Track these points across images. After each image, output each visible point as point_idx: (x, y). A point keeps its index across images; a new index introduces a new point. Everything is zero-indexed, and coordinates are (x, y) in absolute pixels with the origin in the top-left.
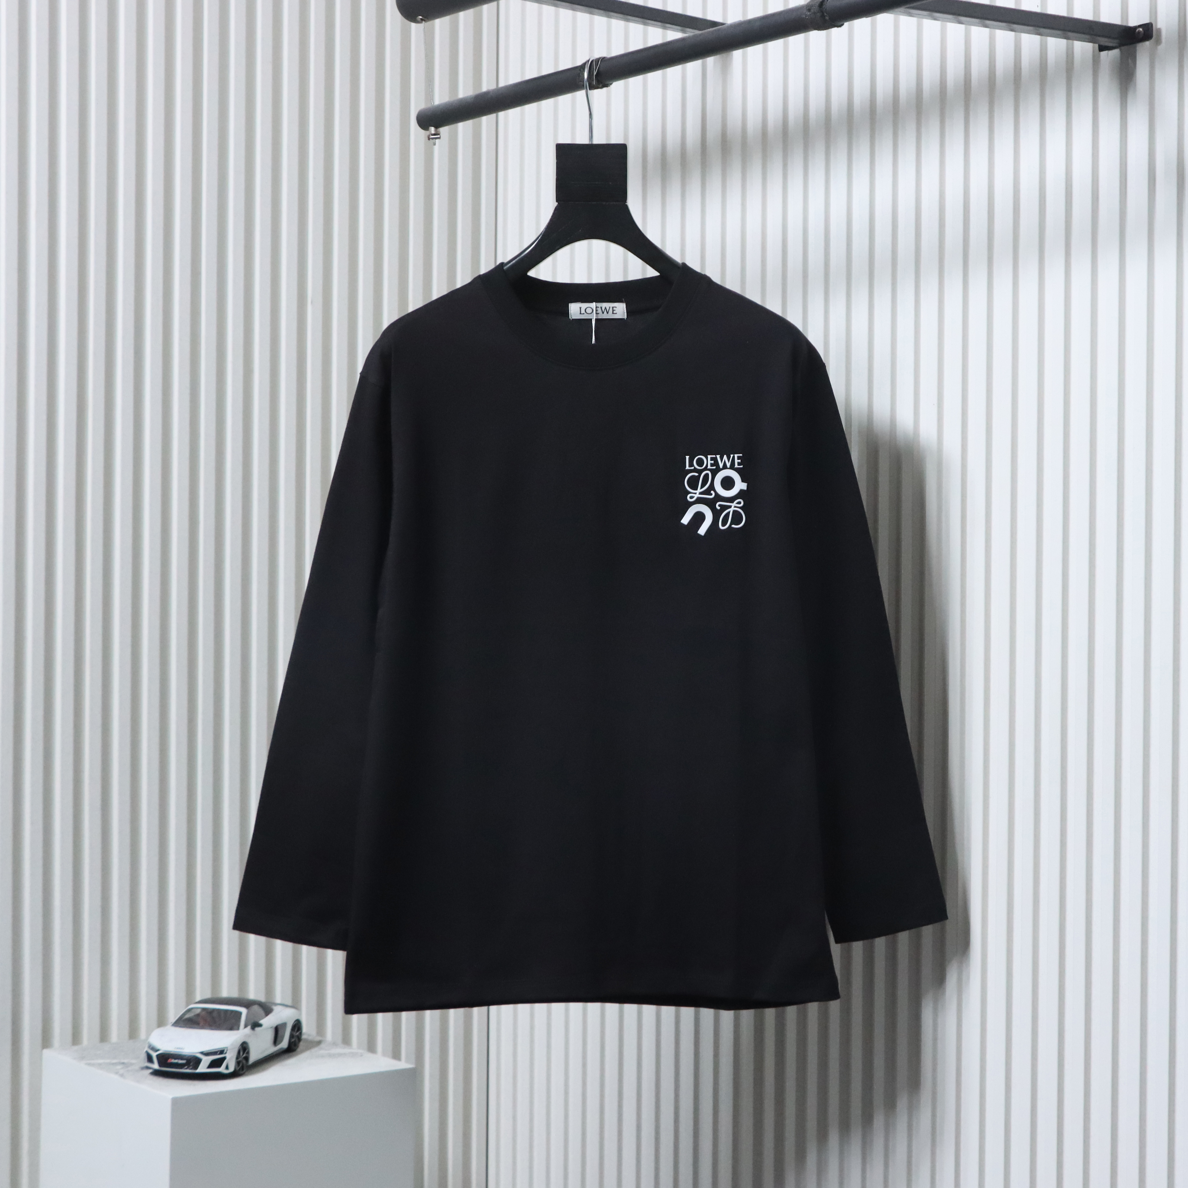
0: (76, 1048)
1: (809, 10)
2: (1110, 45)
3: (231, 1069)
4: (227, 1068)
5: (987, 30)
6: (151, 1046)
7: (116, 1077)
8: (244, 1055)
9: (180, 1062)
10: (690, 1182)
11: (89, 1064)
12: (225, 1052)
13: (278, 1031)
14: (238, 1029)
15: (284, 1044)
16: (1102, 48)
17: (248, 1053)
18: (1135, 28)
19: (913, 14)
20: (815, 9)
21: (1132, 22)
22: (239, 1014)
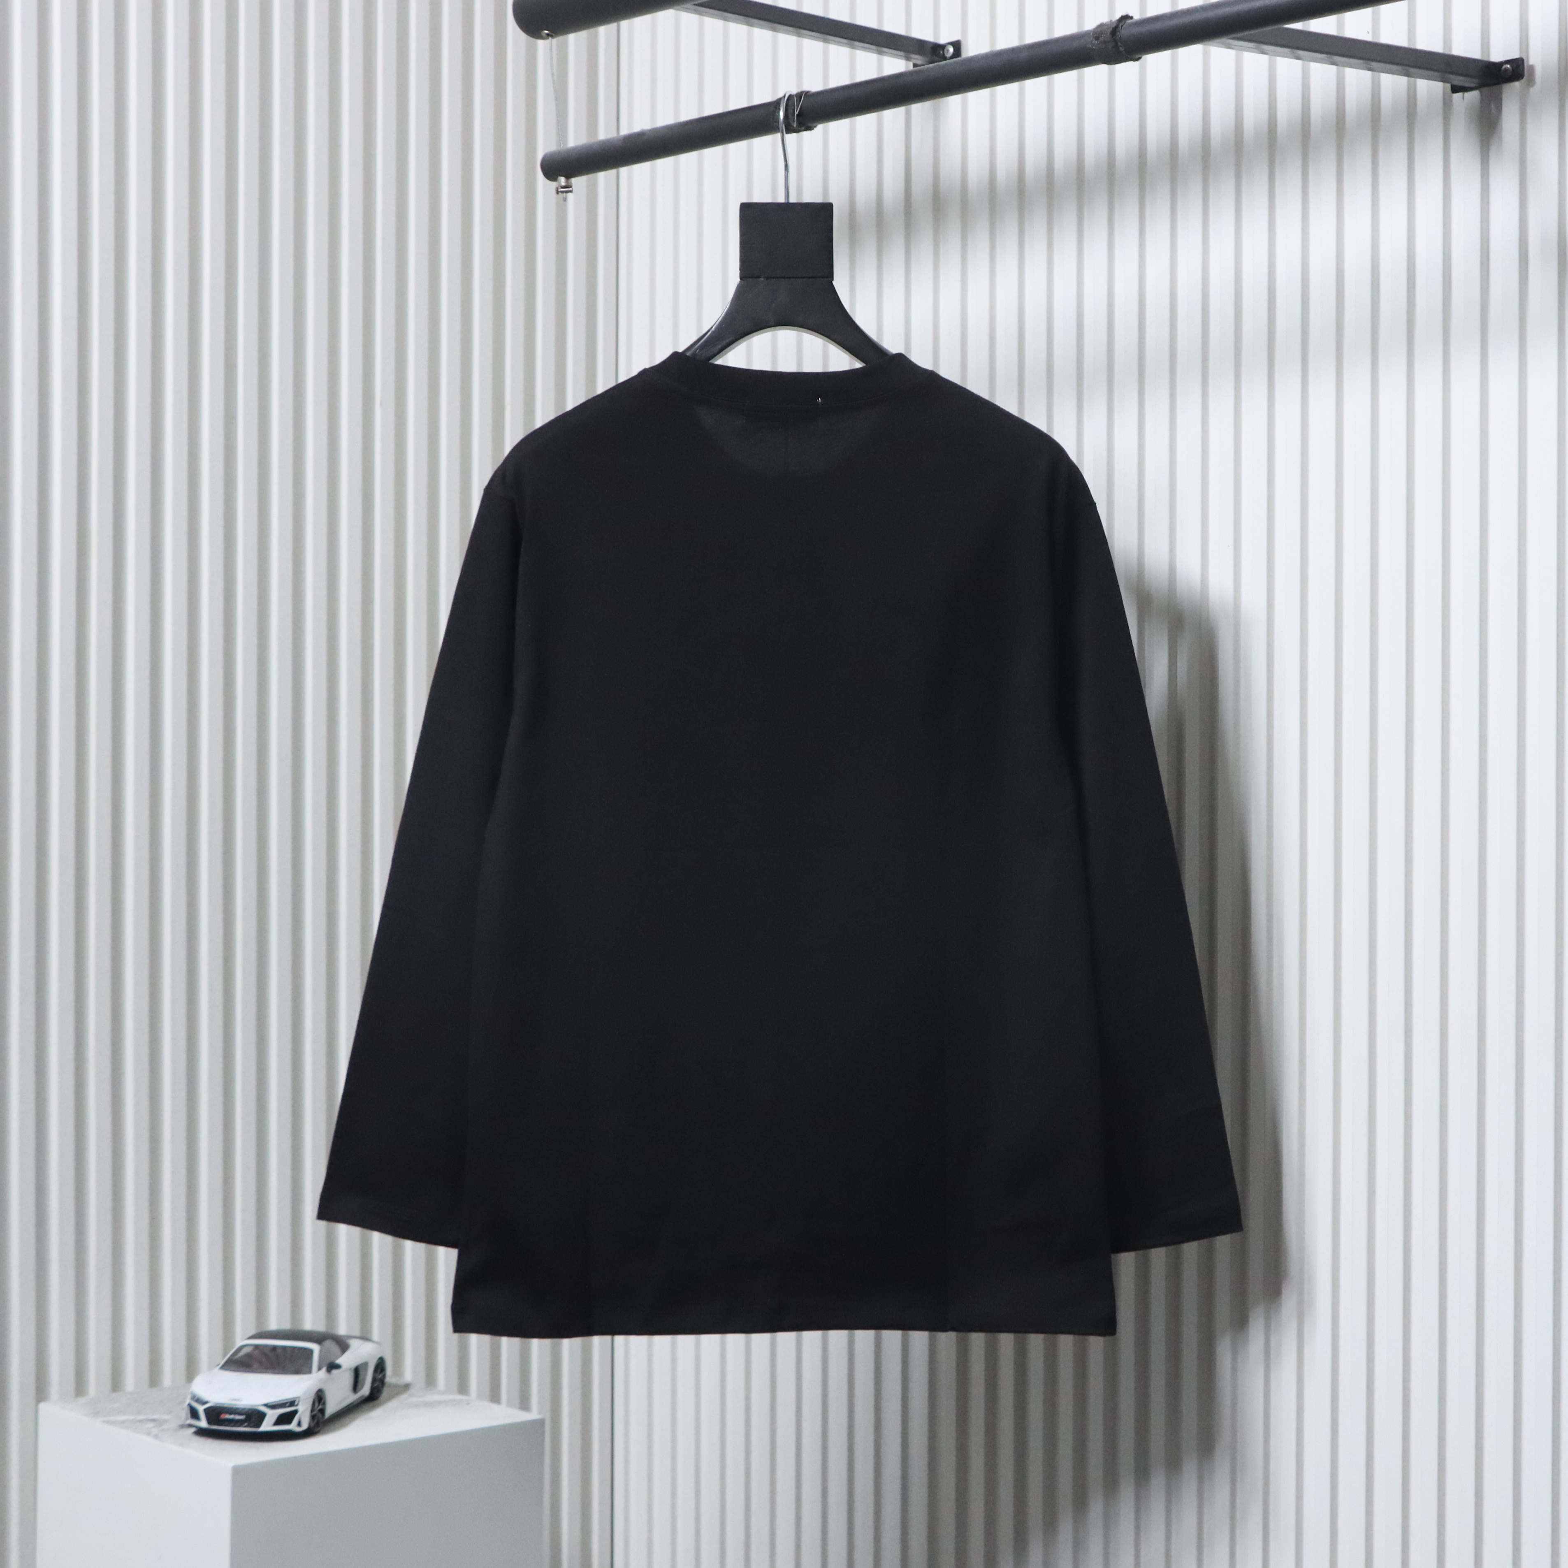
0: (82, 1400)
1: (1097, 38)
2: (1467, 85)
3: (305, 1426)
4: (299, 1424)
5: (1299, 62)
6: (196, 1397)
7: (149, 1439)
8: (320, 1407)
9: (238, 1417)
10: (870, 1559)
11: (108, 1422)
12: (296, 1403)
13: (357, 1373)
14: (310, 1372)
15: (365, 1390)
16: (1455, 89)
17: (324, 1404)
18: (1501, 64)
19: (1232, 45)
20: (1107, 36)
21: (1496, 57)
22: (310, 1352)
